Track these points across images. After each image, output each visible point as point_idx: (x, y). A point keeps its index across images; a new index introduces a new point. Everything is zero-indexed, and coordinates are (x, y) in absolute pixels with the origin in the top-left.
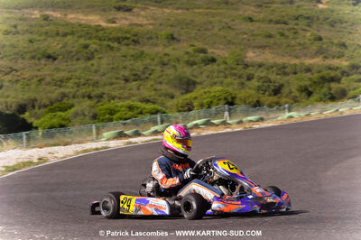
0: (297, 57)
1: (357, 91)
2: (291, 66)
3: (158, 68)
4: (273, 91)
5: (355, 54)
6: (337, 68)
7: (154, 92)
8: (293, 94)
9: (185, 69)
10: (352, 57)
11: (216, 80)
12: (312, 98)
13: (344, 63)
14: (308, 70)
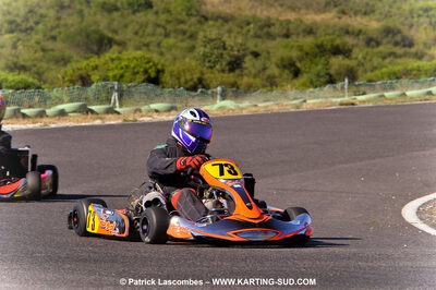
0: (293, 9)
1: (377, 72)
2: (281, 23)
3: (52, 13)
4: (230, 63)
5: (394, 10)
6: (360, 31)
7: (40, 54)
8: (268, 72)
9: (99, 17)
10: (388, 15)
11: (148, 39)
12: (297, 82)
13: (373, 25)
14: (310, 31)
